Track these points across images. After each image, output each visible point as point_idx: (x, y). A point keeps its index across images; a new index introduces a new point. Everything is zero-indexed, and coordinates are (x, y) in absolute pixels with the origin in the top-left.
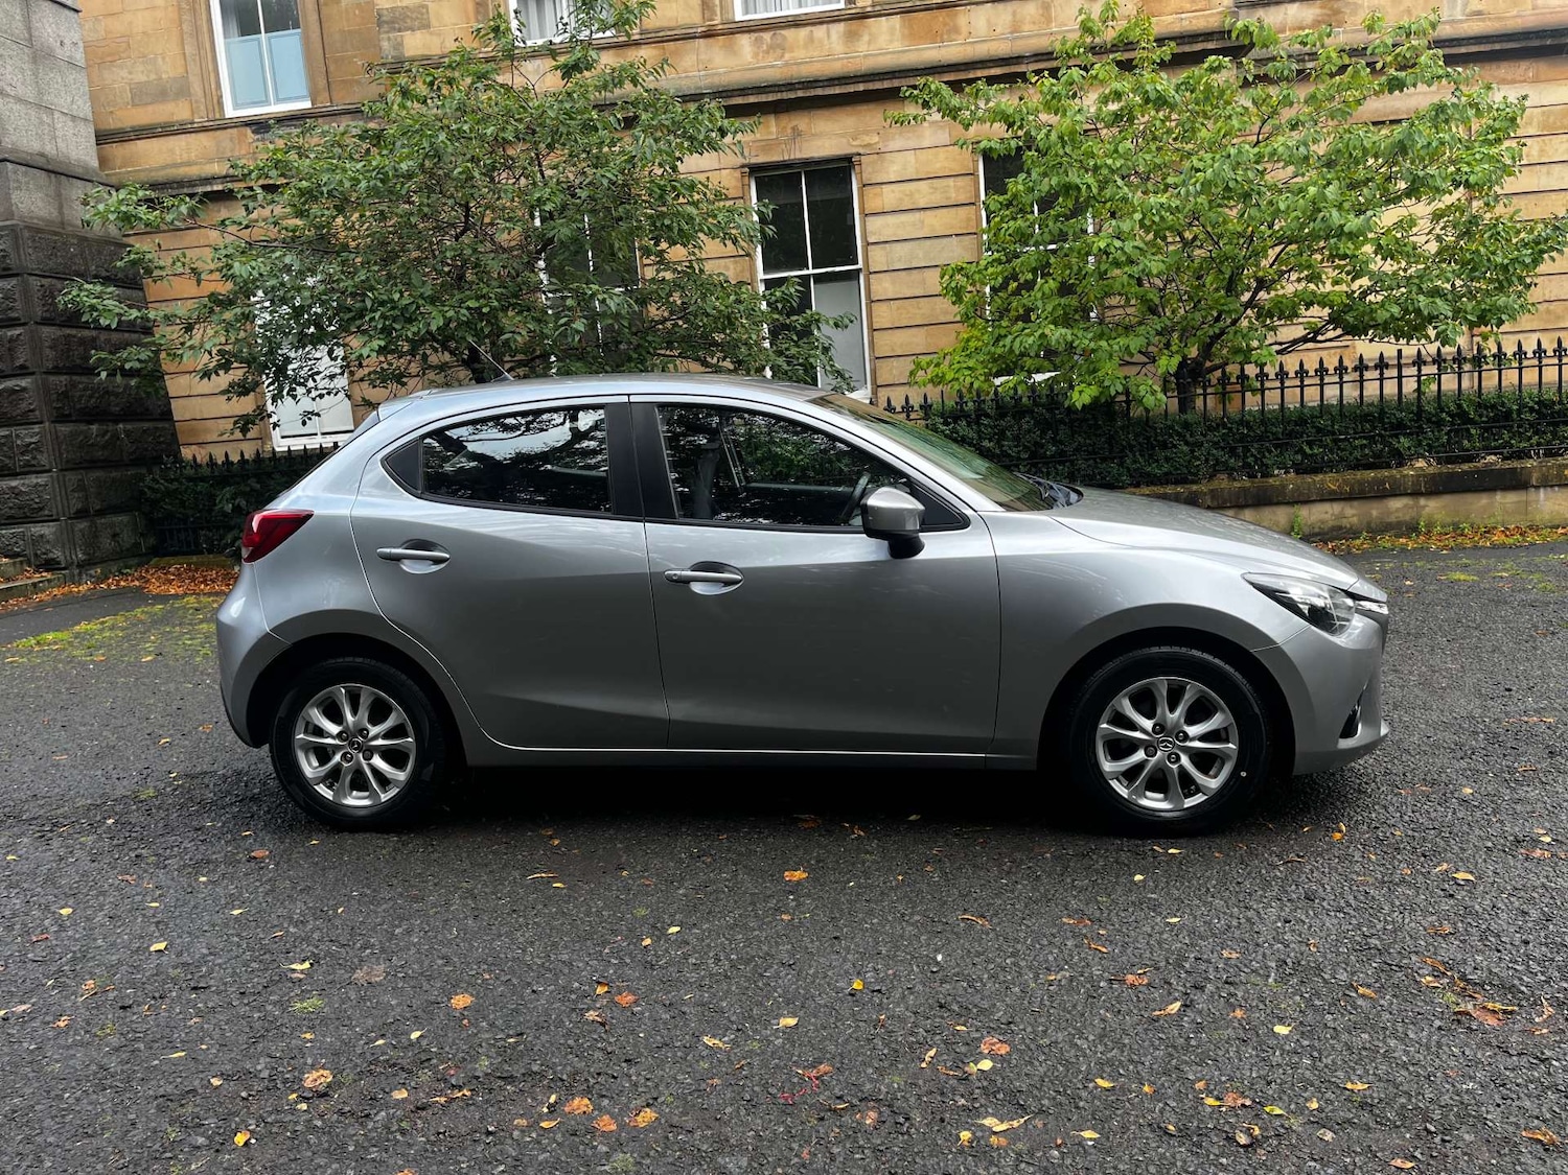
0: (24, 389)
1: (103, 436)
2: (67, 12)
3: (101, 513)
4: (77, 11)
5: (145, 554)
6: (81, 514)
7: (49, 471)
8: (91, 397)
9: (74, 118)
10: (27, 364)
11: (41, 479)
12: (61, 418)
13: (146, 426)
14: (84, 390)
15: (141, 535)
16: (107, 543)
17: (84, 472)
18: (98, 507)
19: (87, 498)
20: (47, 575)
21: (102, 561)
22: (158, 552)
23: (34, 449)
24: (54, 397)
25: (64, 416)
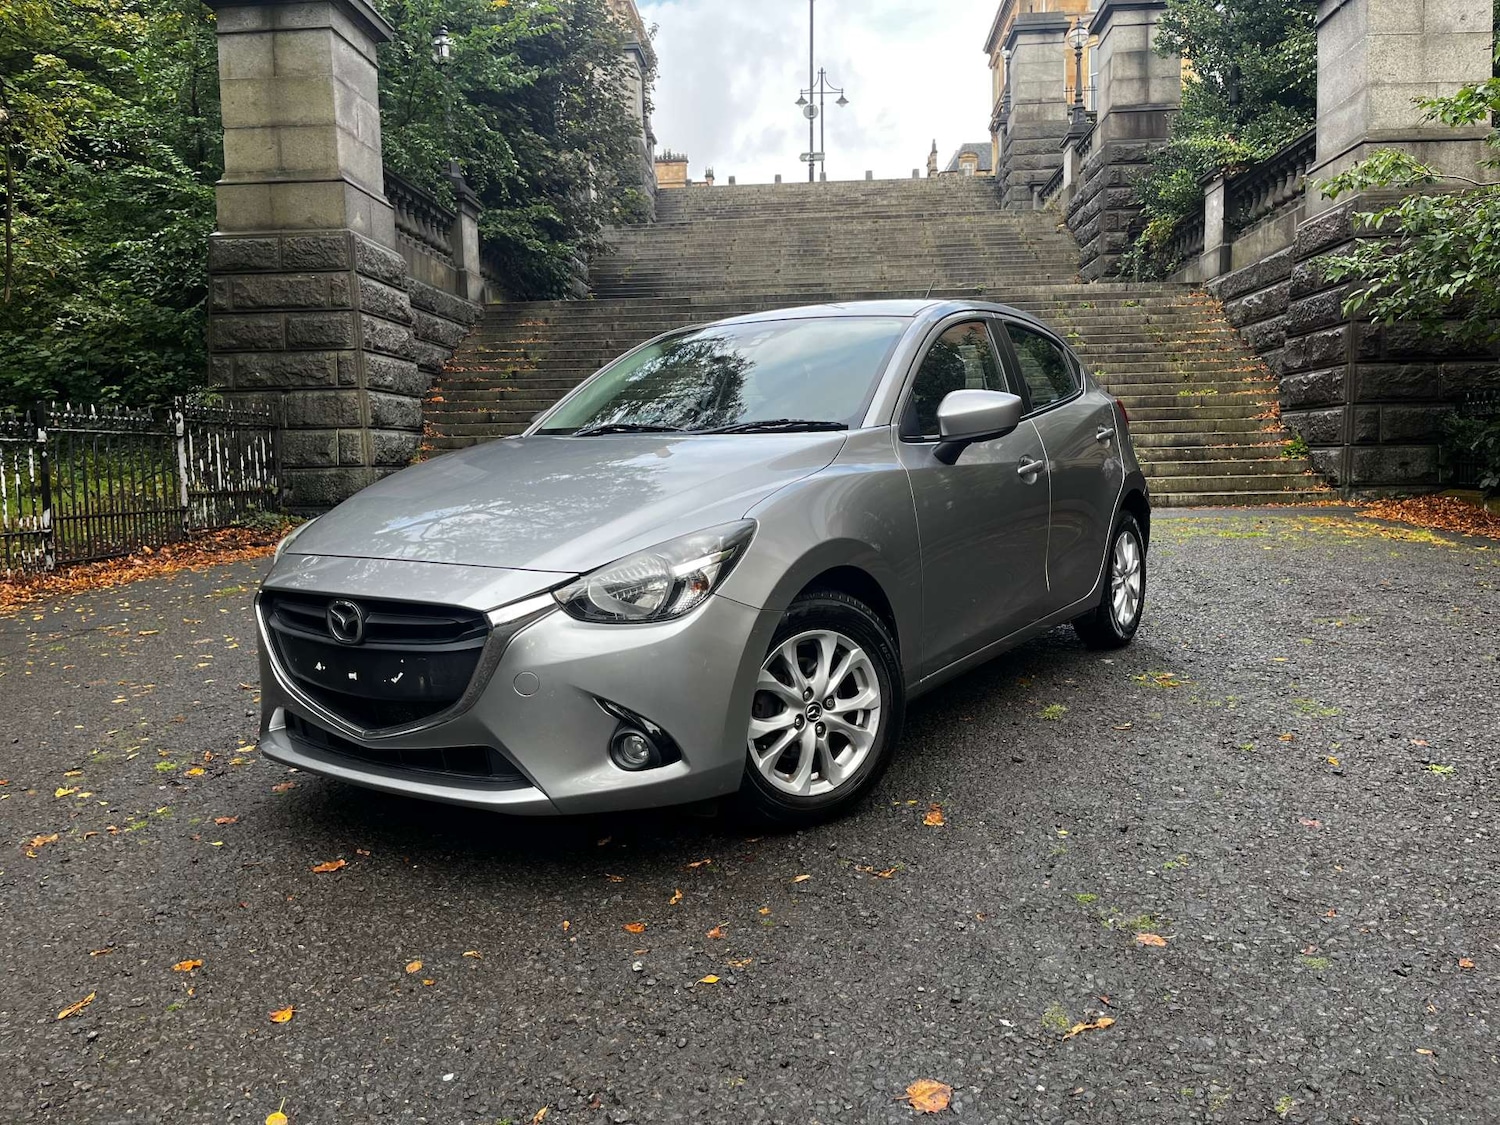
1: (1415, 374)
3: (1389, 442)
5: (1438, 485)
7: (1344, 404)
8: (1407, 340)
12: (1365, 359)
13: (1475, 365)
14: (1402, 334)
15: (1439, 466)
16: (1391, 469)
17: (1380, 406)
18: (1388, 437)
19: (1377, 429)
20: (1326, 490)
21: (1382, 485)
22: (1452, 484)
23: (1338, 385)
24: (1361, 341)
25: (1367, 357)
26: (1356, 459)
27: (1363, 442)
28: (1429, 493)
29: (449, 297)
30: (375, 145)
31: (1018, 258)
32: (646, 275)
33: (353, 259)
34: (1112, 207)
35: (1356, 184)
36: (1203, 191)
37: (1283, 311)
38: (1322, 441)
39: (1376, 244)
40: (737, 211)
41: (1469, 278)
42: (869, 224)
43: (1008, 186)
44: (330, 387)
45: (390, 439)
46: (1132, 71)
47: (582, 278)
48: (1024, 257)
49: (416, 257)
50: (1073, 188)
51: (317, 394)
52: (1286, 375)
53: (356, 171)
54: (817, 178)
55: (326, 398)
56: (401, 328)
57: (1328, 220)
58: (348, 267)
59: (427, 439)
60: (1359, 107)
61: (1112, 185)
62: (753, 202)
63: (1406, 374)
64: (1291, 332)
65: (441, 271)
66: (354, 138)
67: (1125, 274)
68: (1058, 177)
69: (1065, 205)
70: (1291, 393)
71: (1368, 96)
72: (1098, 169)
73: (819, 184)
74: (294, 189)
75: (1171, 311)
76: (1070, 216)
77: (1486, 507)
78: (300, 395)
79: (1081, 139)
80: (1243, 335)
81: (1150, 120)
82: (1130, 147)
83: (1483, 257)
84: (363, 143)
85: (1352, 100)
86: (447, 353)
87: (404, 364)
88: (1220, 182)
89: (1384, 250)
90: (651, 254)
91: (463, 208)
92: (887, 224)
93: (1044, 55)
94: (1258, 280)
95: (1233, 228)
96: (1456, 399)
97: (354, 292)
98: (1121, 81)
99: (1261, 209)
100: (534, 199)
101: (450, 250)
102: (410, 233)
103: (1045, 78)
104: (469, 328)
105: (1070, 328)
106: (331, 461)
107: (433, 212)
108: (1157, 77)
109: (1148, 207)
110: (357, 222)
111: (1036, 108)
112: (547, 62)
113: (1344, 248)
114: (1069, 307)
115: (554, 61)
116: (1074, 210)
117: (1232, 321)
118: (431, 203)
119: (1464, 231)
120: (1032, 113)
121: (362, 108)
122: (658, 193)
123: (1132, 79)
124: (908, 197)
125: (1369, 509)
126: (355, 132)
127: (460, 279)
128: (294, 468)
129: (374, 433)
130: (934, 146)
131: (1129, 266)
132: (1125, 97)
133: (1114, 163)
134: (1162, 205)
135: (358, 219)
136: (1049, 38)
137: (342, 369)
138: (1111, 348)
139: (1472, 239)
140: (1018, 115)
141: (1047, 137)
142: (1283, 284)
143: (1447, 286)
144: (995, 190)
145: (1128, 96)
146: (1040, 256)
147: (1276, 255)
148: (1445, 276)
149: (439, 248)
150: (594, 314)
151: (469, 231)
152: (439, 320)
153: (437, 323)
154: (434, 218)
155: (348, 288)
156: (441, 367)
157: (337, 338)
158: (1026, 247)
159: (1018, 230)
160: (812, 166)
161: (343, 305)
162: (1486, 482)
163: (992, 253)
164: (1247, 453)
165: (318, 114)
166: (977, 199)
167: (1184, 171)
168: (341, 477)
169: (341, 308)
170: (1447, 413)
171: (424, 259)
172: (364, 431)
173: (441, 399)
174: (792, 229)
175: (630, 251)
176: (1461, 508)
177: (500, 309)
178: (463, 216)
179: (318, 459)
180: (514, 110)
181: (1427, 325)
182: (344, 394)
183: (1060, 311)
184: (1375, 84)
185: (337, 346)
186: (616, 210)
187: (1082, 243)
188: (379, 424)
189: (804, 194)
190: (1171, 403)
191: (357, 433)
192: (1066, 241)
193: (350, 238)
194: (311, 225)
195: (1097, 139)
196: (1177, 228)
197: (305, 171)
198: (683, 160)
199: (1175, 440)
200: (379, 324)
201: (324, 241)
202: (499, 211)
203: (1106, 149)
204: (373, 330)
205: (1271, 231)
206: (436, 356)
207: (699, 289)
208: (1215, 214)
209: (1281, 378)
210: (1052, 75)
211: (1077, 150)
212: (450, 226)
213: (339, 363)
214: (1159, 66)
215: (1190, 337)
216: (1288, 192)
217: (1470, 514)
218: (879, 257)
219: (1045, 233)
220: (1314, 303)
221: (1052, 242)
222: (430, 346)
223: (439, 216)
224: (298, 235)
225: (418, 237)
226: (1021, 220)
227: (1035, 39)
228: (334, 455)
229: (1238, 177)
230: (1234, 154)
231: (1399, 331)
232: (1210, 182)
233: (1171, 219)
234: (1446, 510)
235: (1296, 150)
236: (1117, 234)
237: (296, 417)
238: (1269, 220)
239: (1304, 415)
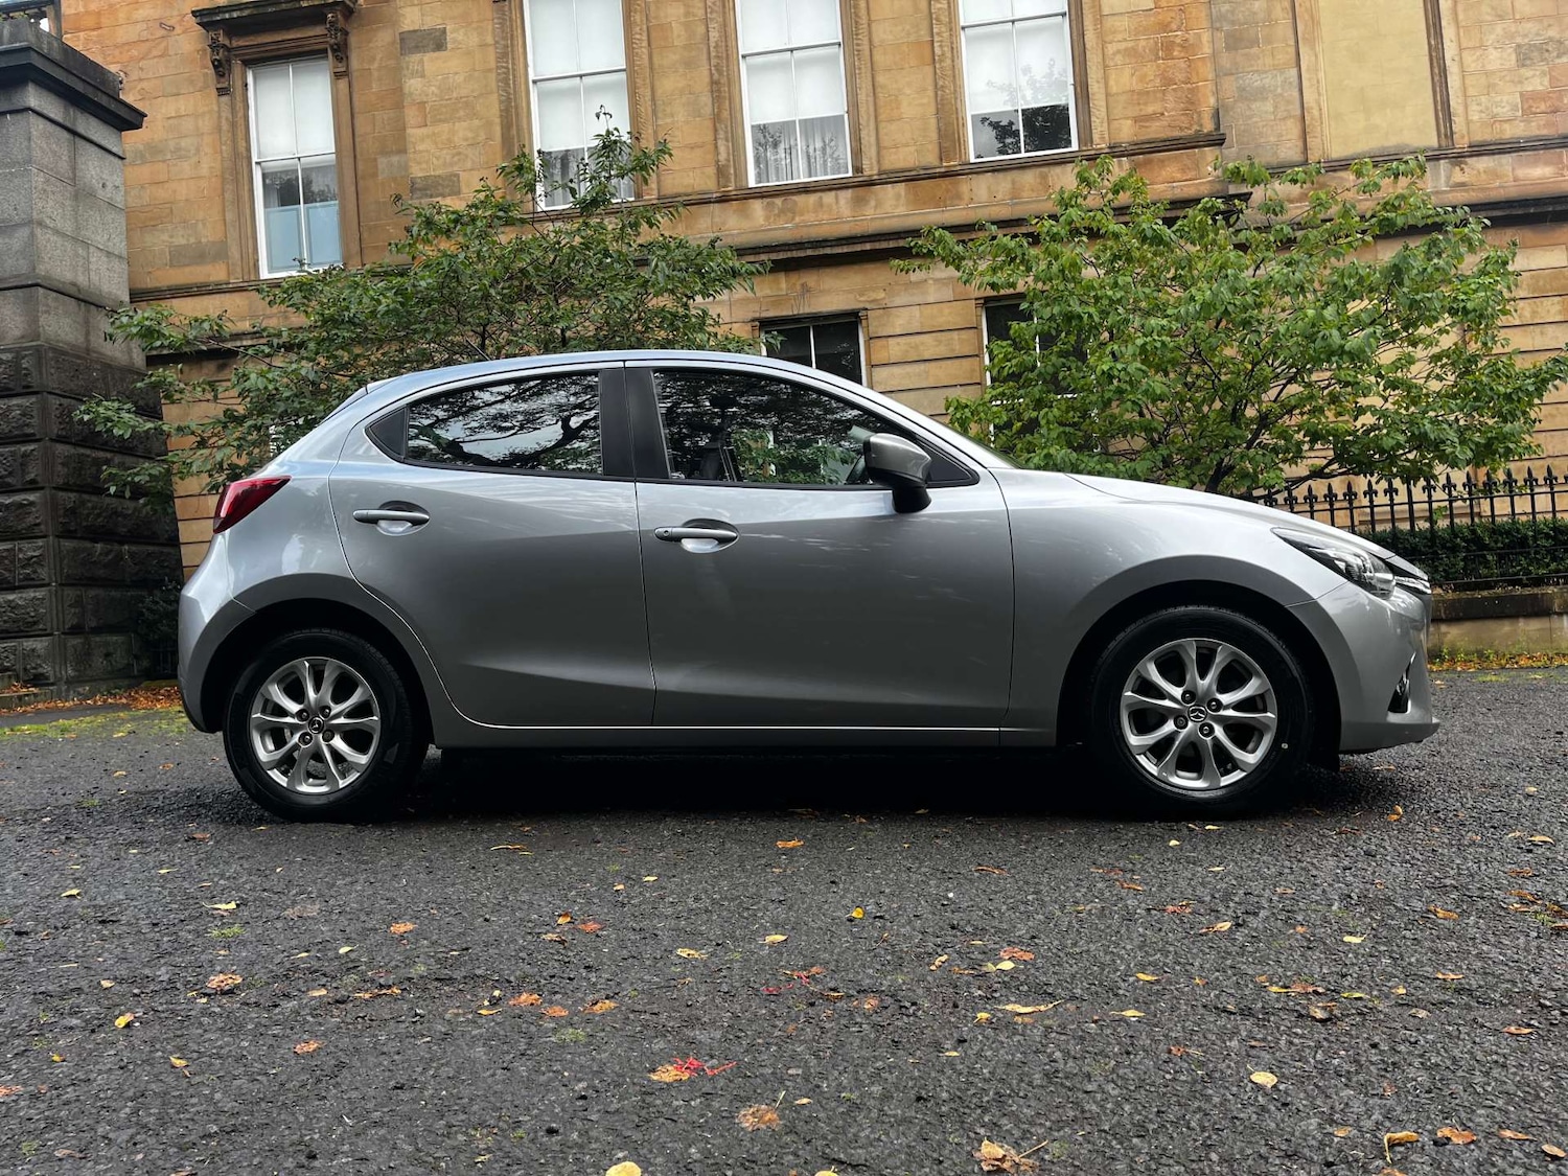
0: (32, 504)
1: (107, 554)
2: (112, 158)
3: (97, 631)
4: (122, 159)
5: (134, 677)
6: (76, 630)
7: (49, 585)
8: (99, 515)
9: (109, 254)
10: (39, 479)
11: (39, 594)
12: (67, 534)
14: (93, 508)
15: (134, 656)
16: (99, 662)
17: (83, 589)
18: (94, 624)
19: (84, 615)
20: (33, 690)
21: (92, 679)
24: (61, 512)
25: (70, 531)
26: (70, 650)
60: (15, 242)
71: (30, 233)
184: (39, 223)
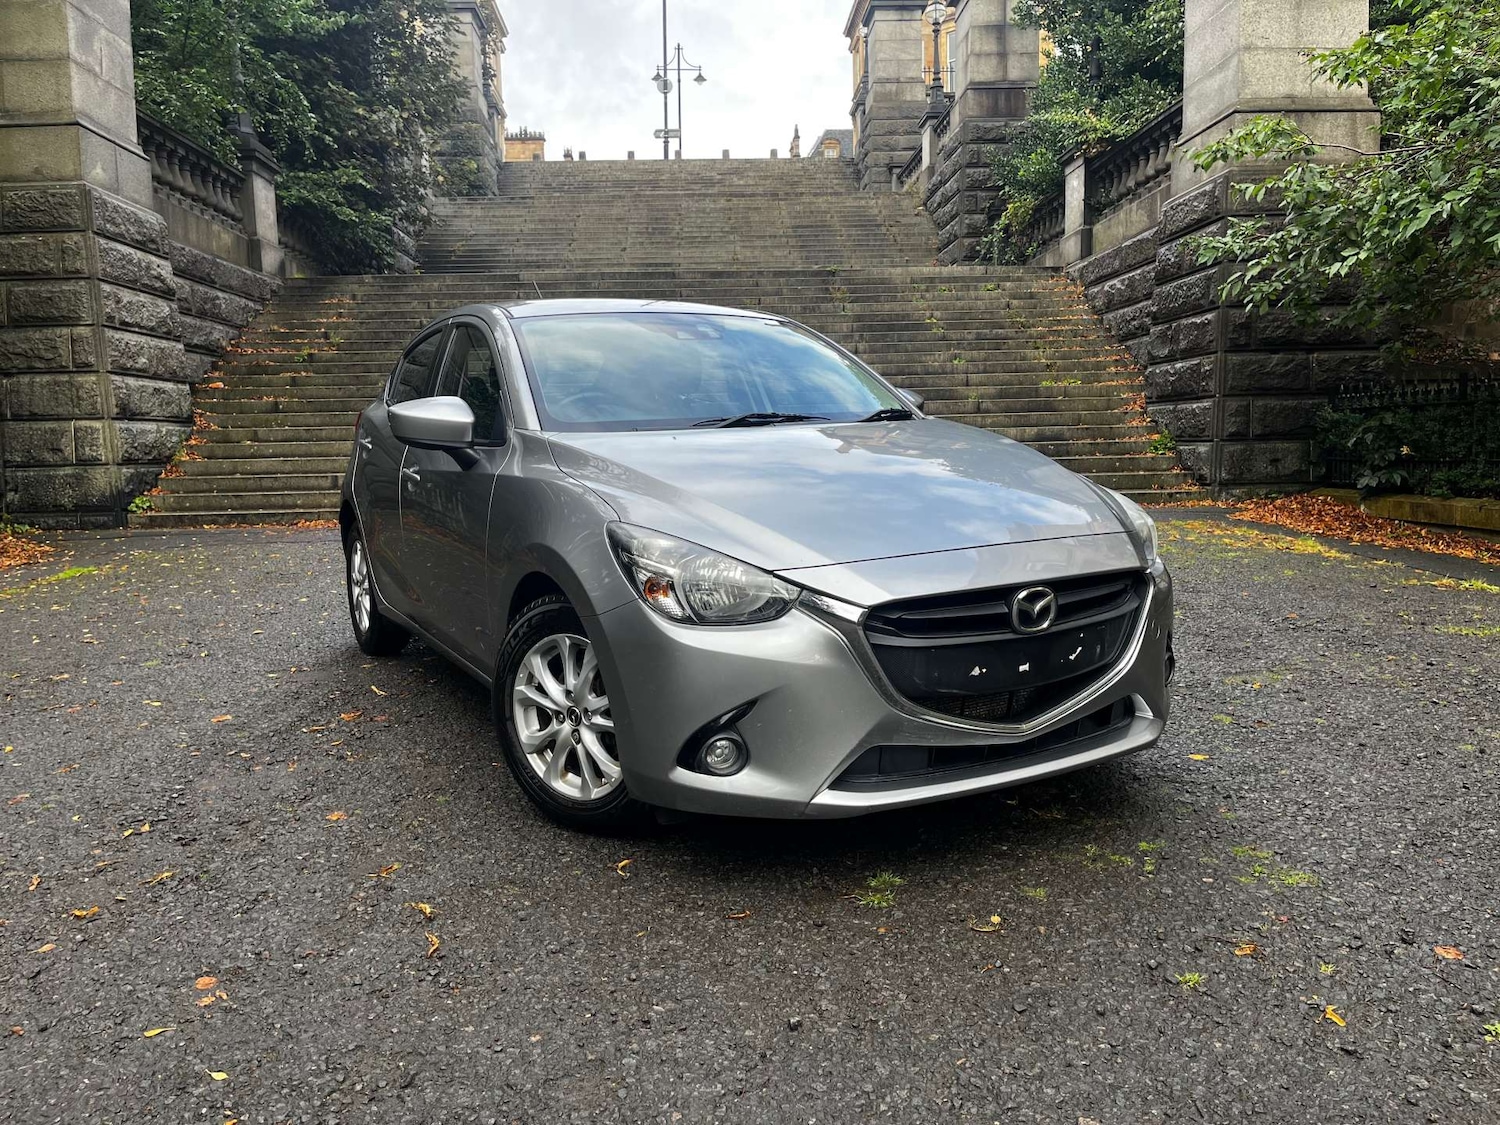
0: (1209, 322)
1: (1286, 365)
3: (1262, 437)
5: (1308, 483)
7: (1214, 396)
8: (1279, 327)
11: (1206, 404)
12: (1235, 348)
13: (1349, 355)
14: (1273, 321)
15: (1311, 463)
16: (1262, 467)
17: (1251, 398)
18: (1258, 432)
19: (1247, 423)
20: (1195, 489)
21: (1251, 483)
22: (1325, 482)
23: (1208, 376)
24: (1231, 328)
25: (1237, 346)
26: (1226, 456)
27: (1233, 438)
28: (1299, 493)
29: (237, 270)
30: (126, 86)
31: (876, 240)
32: (480, 251)
33: (90, 219)
34: (971, 188)
35: (1232, 154)
36: (1063, 171)
37: (1148, 296)
38: (1190, 436)
39: (1250, 223)
40: (587, 187)
41: (1363, 256)
42: (722, 203)
43: (867, 168)
44: (63, 370)
45: (143, 432)
46: (990, 46)
47: (406, 253)
48: (882, 240)
49: (192, 220)
50: (931, 170)
51: (46, 378)
52: (1151, 364)
53: (96, 113)
54: (672, 156)
55: (56, 383)
56: (160, 302)
57: (1196, 197)
58: (82, 227)
59: (198, 432)
60: (1230, 73)
61: (970, 165)
62: (604, 178)
63: (1277, 365)
64: (1156, 319)
65: (227, 238)
66: (95, 75)
67: (984, 259)
68: (917, 159)
69: (924, 187)
70: (1157, 384)
71: (1240, 61)
72: (956, 148)
73: (673, 162)
74: (17, 133)
75: (1032, 296)
76: (929, 198)
77: (1362, 507)
78: (25, 379)
79: (939, 119)
80: (1105, 322)
81: (1008, 99)
82: (989, 125)
83: (1379, 232)
84: (108, 83)
85: (1222, 66)
86: (232, 332)
87: (164, 344)
88: (1081, 161)
89: (1258, 230)
90: (486, 228)
91: (255, 167)
92: (742, 203)
93: (901, 33)
94: (1121, 264)
95: (1093, 210)
96: (1329, 391)
97: (90, 257)
98: (979, 55)
99: (1122, 189)
100: (344, 162)
101: (239, 215)
102: (183, 192)
103: (904, 56)
104: (263, 305)
105: (928, 313)
106: (66, 459)
107: (215, 170)
108: (1015, 53)
109: (1007, 189)
110: (97, 174)
111: (893, 87)
112: (357, 9)
113: (1213, 228)
114: (927, 291)
115: (363, 8)
116: (933, 192)
117: (1094, 307)
118: (210, 158)
119: (1353, 203)
120: (890, 92)
121: (108, 43)
122: (502, 167)
123: (989, 55)
124: (766, 178)
125: (1241, 510)
126: (97, 69)
127: (252, 249)
128: (17, 466)
129: (118, 425)
130: (796, 131)
131: (988, 249)
132: (983, 73)
133: (973, 141)
134: (1023, 186)
135: (99, 170)
136: (906, 15)
137: (77, 349)
138: (970, 335)
139: (1363, 213)
140: (876, 94)
141: (907, 118)
142: (1147, 268)
143: (1338, 265)
144: (853, 171)
145: (987, 72)
146: (898, 239)
147: (1139, 237)
148: (1333, 254)
149: (225, 213)
150: (409, 291)
151: (264, 196)
152: (220, 294)
153: (218, 298)
154: (216, 178)
155: (83, 252)
156: (223, 348)
157: (69, 311)
158: (883, 230)
159: (876, 211)
160: (666, 143)
161: (78, 271)
162: (1363, 482)
163: (849, 235)
164: (1113, 449)
165: (49, 45)
166: (835, 181)
167: (1044, 150)
168: (78, 478)
169: (75, 275)
170: (1320, 407)
171: (203, 226)
172: (107, 423)
173: (221, 385)
174: (641, 205)
175: (462, 225)
176: (1336, 509)
177: (302, 284)
178: (254, 177)
179: (48, 456)
180: (320, 61)
181: (1302, 312)
182: (80, 379)
183: (918, 295)
184: (1248, 48)
185: (71, 321)
186: (441, 178)
187: (940, 226)
188: (127, 413)
189: (658, 171)
190: (1033, 394)
191: (97, 424)
192: (925, 223)
193: (86, 193)
194: (39, 177)
195: (955, 118)
196: (1037, 209)
197: (32, 114)
198: (540, 139)
199: (1038, 434)
200: (127, 296)
201: (53, 195)
202: (302, 174)
203: (964, 127)
204: (118, 302)
205: (1133, 213)
206: (216, 335)
207: (538, 267)
208: (1076, 195)
209: (1146, 368)
210: (909, 54)
211: (935, 131)
212: (239, 187)
213: (73, 341)
214: (1017, 41)
215: (1052, 324)
216: (1150, 171)
217: (1346, 516)
218: (732, 237)
219: (904, 216)
220: (1181, 287)
221: (910, 225)
222: (209, 324)
223: (224, 175)
224: (22, 188)
225: (195, 198)
226: (880, 202)
227: (892, 15)
228: (69, 451)
229: (1100, 155)
230: (1095, 130)
231: (1270, 317)
232: (1071, 160)
233: (1030, 200)
234: (1320, 511)
235: (1160, 125)
236: (976, 217)
237: (21, 406)
238: (1131, 201)
239: (1171, 408)
